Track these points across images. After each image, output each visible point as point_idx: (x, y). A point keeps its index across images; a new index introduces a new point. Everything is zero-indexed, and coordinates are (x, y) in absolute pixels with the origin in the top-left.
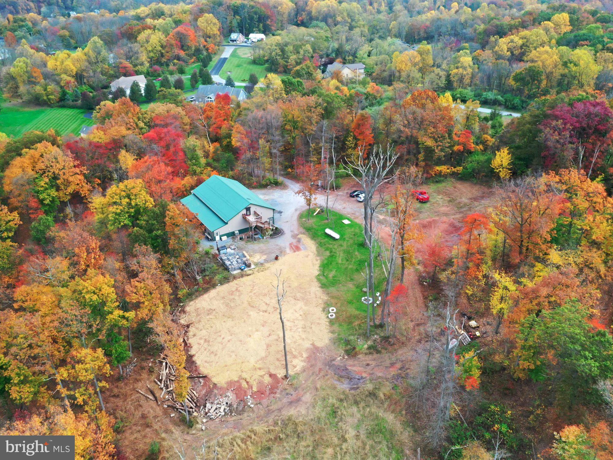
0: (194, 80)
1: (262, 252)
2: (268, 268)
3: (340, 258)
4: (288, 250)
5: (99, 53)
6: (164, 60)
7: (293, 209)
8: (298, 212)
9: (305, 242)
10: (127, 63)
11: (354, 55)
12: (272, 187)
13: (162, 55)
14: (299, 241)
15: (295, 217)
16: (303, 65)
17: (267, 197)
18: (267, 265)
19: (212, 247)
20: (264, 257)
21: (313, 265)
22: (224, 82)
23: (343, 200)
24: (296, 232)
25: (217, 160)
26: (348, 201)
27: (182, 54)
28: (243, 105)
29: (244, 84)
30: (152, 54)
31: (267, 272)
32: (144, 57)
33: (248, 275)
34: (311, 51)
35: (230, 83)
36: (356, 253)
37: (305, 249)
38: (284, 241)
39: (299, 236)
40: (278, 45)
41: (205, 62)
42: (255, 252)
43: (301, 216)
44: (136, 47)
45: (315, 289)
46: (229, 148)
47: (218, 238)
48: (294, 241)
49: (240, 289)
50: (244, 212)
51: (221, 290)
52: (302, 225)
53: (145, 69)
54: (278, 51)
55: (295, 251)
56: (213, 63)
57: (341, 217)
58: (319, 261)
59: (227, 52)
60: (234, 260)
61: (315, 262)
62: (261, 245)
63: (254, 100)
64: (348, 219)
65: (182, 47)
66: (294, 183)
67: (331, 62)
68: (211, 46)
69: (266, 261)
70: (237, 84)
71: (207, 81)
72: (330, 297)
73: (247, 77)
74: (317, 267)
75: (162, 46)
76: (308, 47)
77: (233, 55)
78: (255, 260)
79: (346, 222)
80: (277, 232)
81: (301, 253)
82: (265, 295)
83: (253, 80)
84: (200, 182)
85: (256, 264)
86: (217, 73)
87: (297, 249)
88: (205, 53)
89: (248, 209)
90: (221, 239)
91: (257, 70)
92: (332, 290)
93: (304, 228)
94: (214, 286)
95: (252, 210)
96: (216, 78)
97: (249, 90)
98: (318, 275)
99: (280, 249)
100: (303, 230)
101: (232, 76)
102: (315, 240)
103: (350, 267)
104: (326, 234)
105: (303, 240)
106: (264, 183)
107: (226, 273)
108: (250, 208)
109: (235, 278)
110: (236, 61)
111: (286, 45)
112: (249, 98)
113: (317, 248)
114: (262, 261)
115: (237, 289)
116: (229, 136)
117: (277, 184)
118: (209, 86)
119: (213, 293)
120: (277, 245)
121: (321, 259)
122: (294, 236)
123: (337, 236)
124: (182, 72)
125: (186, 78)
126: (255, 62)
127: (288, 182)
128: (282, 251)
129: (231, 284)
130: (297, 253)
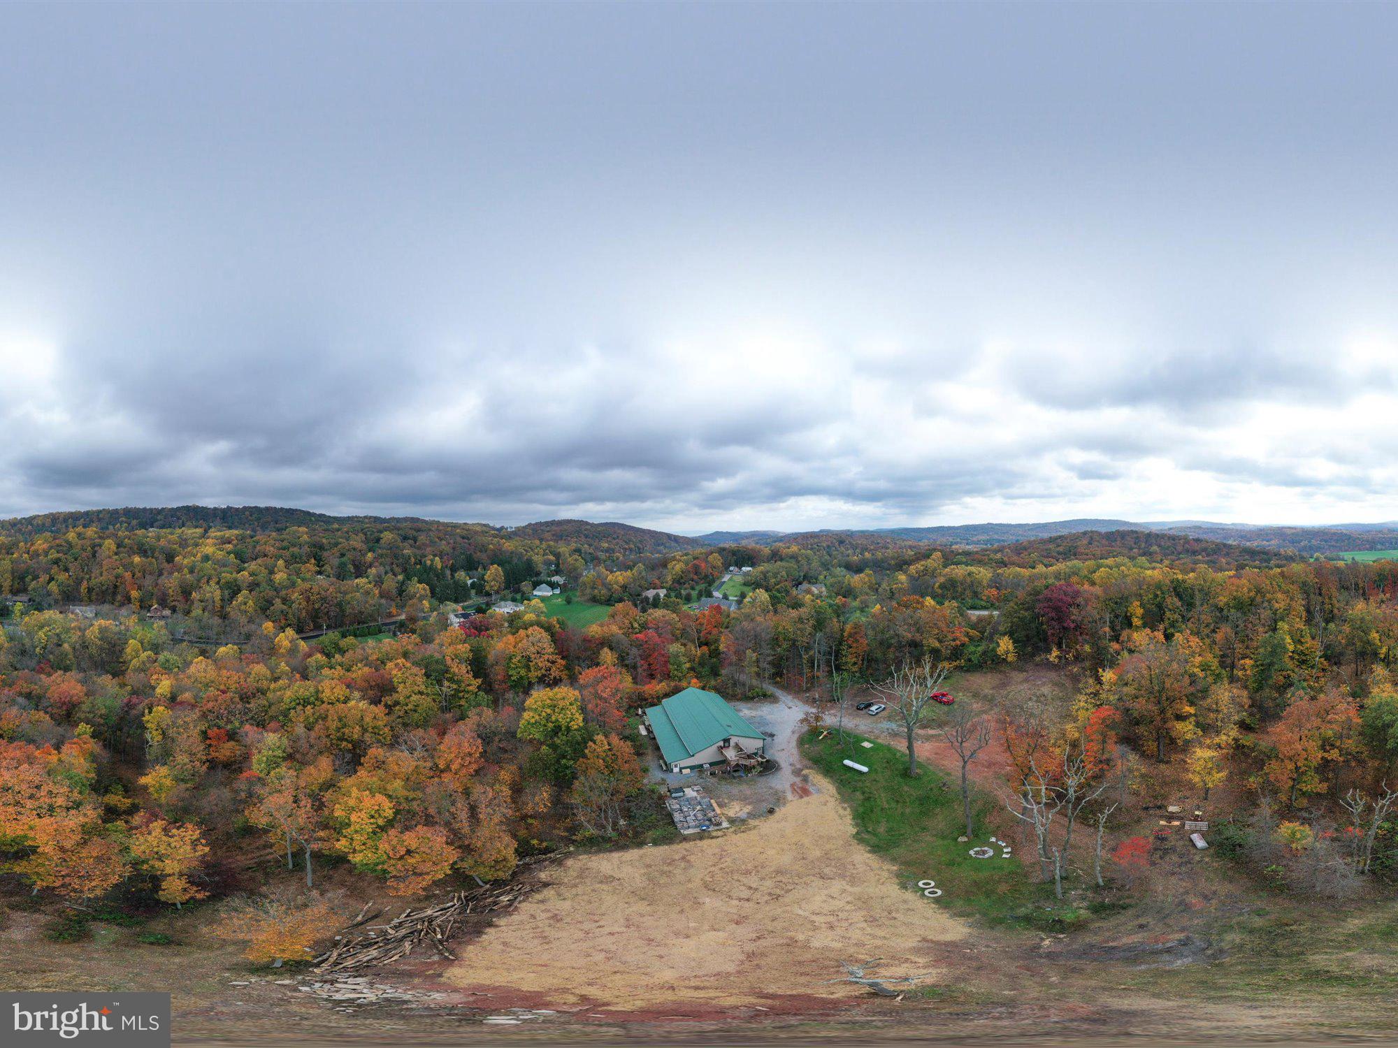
0: (700, 595)
1: (744, 799)
2: (755, 827)
3: (883, 799)
4: (789, 796)
5: (640, 573)
6: (683, 581)
7: (789, 732)
8: (796, 736)
9: (815, 781)
10: (657, 581)
11: (816, 579)
12: (760, 701)
13: (682, 578)
14: (805, 779)
15: (794, 743)
16: (782, 585)
17: (754, 713)
18: (752, 822)
19: (663, 782)
20: (748, 809)
21: (841, 817)
22: (721, 596)
23: (850, 715)
24: (798, 766)
25: (702, 664)
26: (857, 716)
27: (695, 577)
28: (732, 615)
29: (736, 599)
30: (675, 577)
31: (752, 835)
32: (669, 578)
33: (713, 838)
34: (786, 576)
35: (725, 597)
36: (906, 789)
37: (819, 791)
38: (783, 781)
39: (804, 772)
40: (762, 572)
41: (710, 583)
42: (732, 798)
43: (801, 742)
44: (665, 571)
45: (862, 857)
46: (715, 653)
47: (676, 770)
48: (797, 780)
49: (692, 858)
50: (721, 744)
51: (652, 853)
52: (804, 754)
53: (668, 585)
54: (762, 576)
55: (801, 797)
56: (716, 584)
57: (859, 739)
58: (848, 809)
59: (726, 578)
60: (692, 814)
61: (841, 812)
62: (744, 787)
63: (743, 611)
64: (868, 741)
65: (696, 574)
66: (785, 694)
67: (800, 583)
68: (715, 573)
69: (751, 815)
70: (730, 598)
71: (710, 595)
72: (902, 863)
73: (739, 594)
74: (849, 819)
75: (682, 572)
76: (784, 573)
77: (730, 579)
78: (731, 813)
79: (866, 745)
80: (769, 767)
81: (814, 799)
82: (748, 872)
83: (743, 596)
84: (676, 690)
85: (732, 821)
86: (717, 591)
87: (805, 792)
88: (711, 577)
89: (727, 741)
90: (681, 771)
91: (746, 589)
92: (900, 851)
93: (809, 759)
94: (640, 845)
95: (732, 743)
96: (716, 594)
97: (739, 602)
98: (857, 833)
99: (776, 793)
100: (809, 763)
101: (728, 593)
102: (831, 777)
103: (908, 810)
104: (845, 765)
105: (811, 777)
106: (750, 694)
107: (671, 829)
108: (729, 739)
109: (686, 839)
110: (732, 584)
111: (768, 572)
112: (739, 609)
113: (838, 789)
114: (743, 815)
115: (683, 858)
116: (717, 641)
117: (766, 697)
118: (709, 599)
119: (633, 854)
120: (771, 788)
121: (851, 807)
122: (797, 772)
123: (865, 769)
124: (693, 589)
125: (694, 594)
126: (745, 584)
127: (779, 693)
128: (779, 799)
129: (675, 847)
130: (806, 799)
